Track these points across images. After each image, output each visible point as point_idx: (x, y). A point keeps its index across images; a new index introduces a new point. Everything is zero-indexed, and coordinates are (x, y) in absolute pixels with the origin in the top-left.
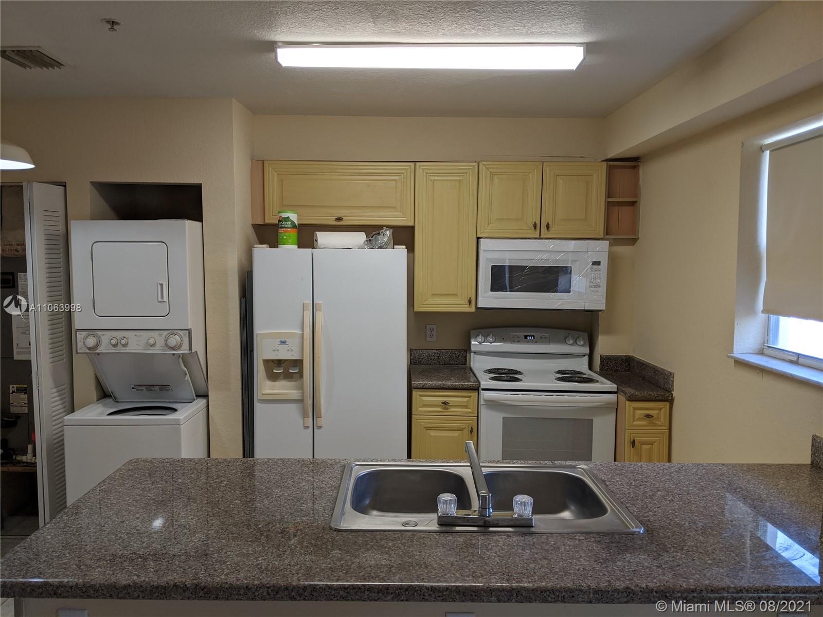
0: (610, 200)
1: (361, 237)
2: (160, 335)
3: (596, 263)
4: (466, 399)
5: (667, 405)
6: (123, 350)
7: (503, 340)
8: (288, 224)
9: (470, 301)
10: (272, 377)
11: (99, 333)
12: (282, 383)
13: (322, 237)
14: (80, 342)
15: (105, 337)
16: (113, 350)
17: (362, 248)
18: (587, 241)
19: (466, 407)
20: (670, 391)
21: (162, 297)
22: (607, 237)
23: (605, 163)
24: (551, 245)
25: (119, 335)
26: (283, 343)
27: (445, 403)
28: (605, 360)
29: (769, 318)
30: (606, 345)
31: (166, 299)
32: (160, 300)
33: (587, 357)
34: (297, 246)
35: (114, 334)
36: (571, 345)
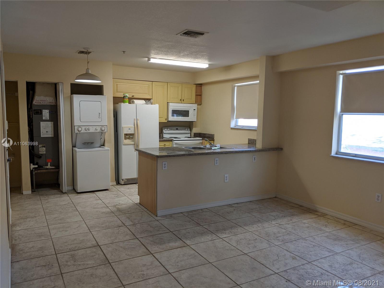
0: (196, 94)
1: (143, 102)
2: (99, 127)
3: (194, 110)
4: (169, 144)
5: (213, 141)
6: (88, 131)
7: (171, 130)
8: (127, 97)
9: (166, 119)
10: (126, 138)
11: (82, 127)
12: (128, 140)
13: (136, 101)
14: (76, 129)
15: (83, 128)
16: (86, 132)
17: (145, 104)
18: (192, 104)
19: (169, 145)
20: (214, 138)
21: (100, 116)
22: (196, 103)
23: (195, 85)
24: (185, 105)
25: (87, 127)
26: (129, 129)
27: (165, 145)
28: (195, 134)
29: (236, 120)
30: (195, 130)
31: (101, 117)
32: (99, 117)
33: (190, 134)
34: (128, 103)
35: (86, 127)
36: (187, 131)
